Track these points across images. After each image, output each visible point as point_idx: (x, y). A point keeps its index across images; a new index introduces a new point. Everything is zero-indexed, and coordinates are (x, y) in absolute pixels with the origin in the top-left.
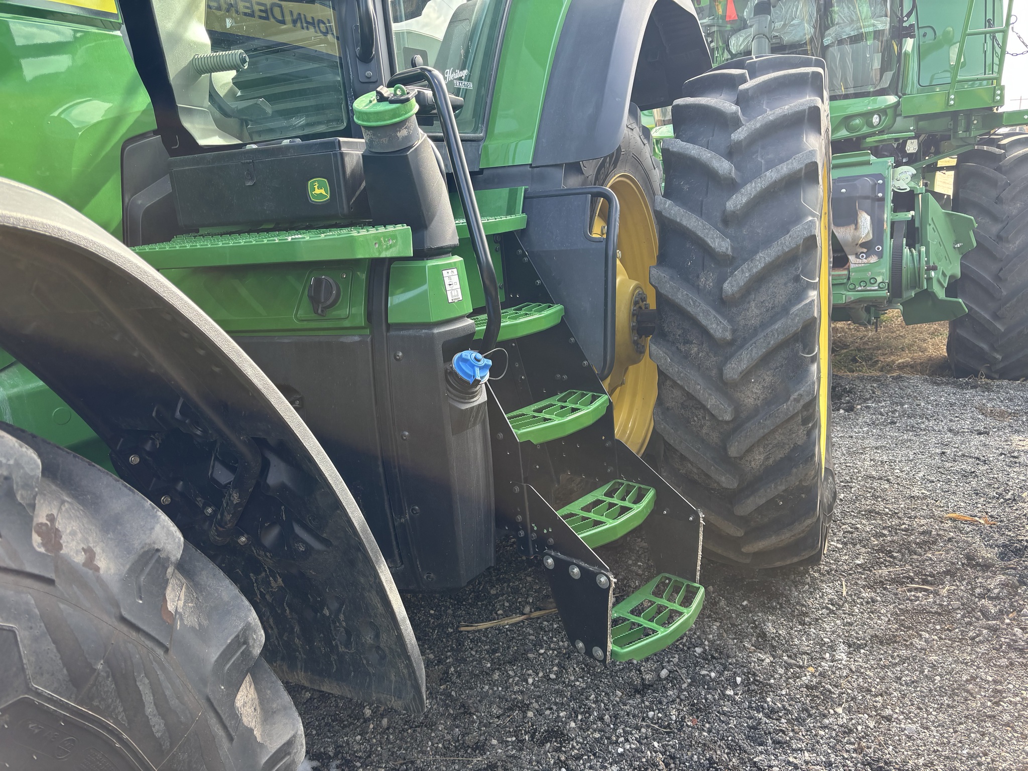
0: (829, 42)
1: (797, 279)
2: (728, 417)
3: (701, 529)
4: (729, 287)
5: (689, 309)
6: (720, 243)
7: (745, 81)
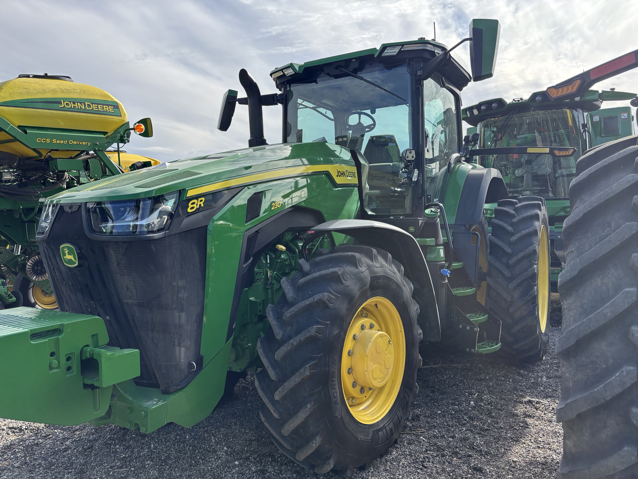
0: (558, 176)
1: (530, 261)
2: (509, 300)
3: (501, 326)
4: (511, 262)
5: (499, 268)
6: (509, 250)
7: (517, 204)
